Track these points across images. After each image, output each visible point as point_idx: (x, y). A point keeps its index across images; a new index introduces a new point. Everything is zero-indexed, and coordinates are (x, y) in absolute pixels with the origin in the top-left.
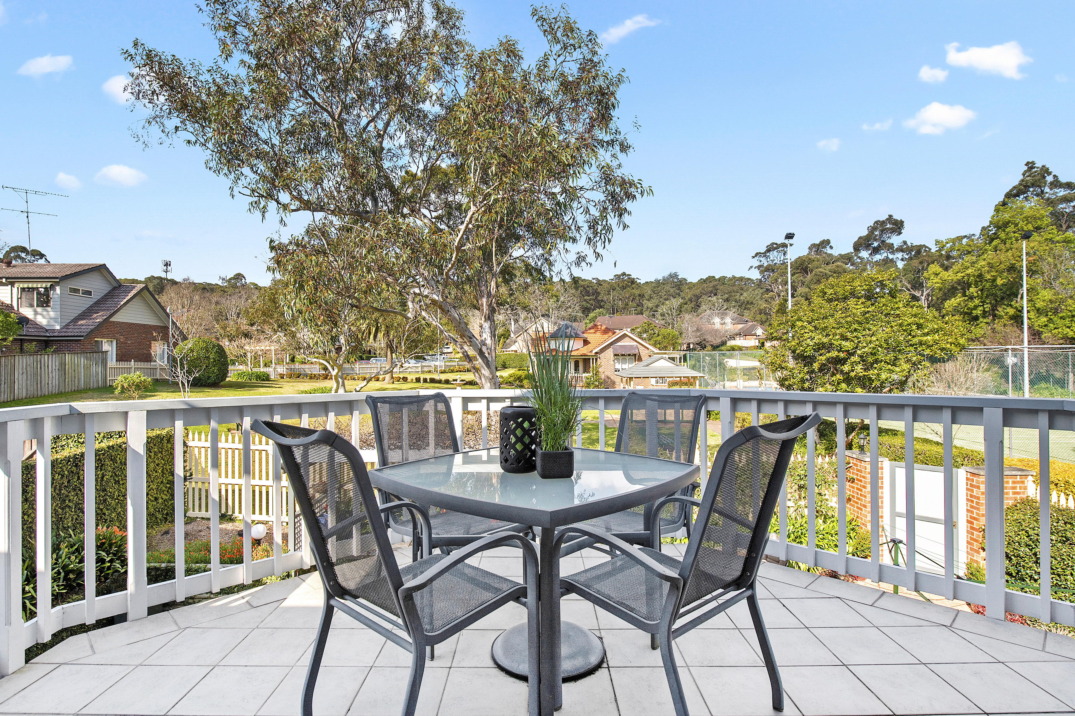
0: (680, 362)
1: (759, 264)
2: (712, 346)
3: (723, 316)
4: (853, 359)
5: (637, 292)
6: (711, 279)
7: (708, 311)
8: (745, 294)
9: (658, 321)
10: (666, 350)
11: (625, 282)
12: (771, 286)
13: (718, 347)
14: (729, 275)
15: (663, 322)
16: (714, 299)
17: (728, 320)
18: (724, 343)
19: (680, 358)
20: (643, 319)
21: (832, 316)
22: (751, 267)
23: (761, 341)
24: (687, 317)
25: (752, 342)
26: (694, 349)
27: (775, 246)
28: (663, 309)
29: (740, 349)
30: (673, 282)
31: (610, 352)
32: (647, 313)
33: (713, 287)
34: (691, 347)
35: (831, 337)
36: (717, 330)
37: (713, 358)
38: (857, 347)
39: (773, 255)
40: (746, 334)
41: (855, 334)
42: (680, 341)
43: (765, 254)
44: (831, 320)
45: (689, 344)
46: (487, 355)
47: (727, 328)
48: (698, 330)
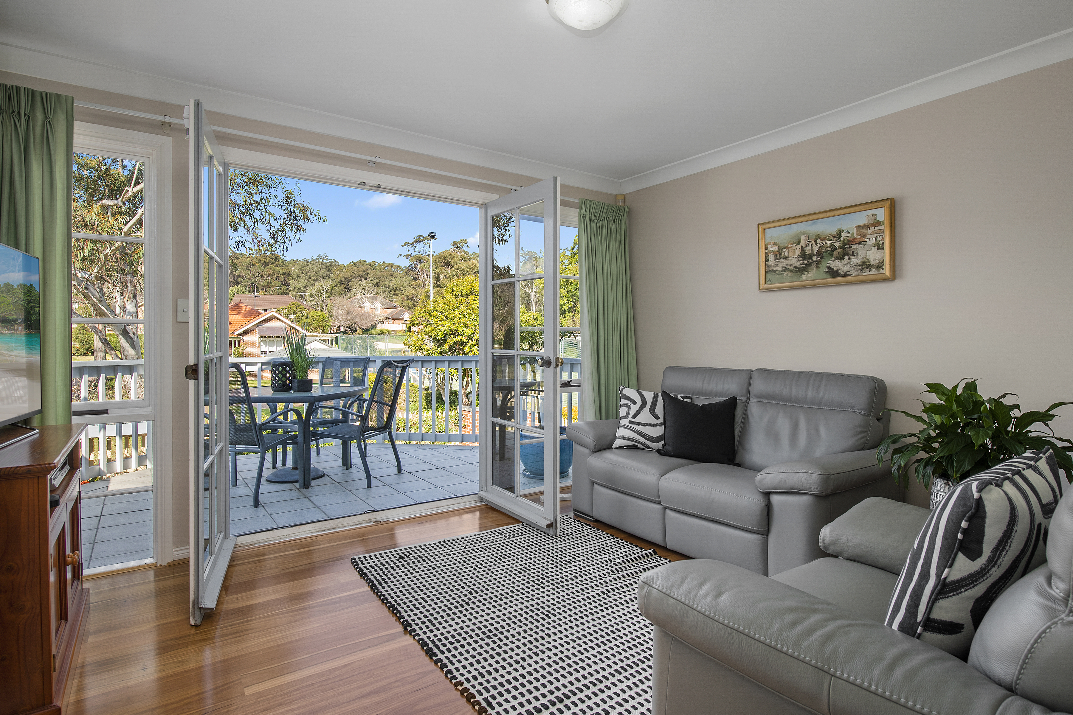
0: (332, 344)
1: (408, 253)
2: (362, 329)
3: (373, 300)
4: (471, 342)
5: (281, 270)
6: (363, 262)
7: (358, 295)
8: (394, 281)
9: (306, 302)
10: (315, 332)
11: (268, 258)
12: (417, 275)
13: (368, 330)
14: (380, 261)
15: (312, 304)
16: (364, 283)
17: (378, 304)
18: (374, 327)
19: (332, 341)
20: (291, 298)
21: (458, 308)
22: (400, 255)
23: (408, 326)
24: (338, 299)
25: (400, 326)
26: (344, 333)
27: (421, 238)
28: (311, 290)
29: (389, 333)
30: (323, 263)
31: (255, 334)
32: (294, 293)
33: (364, 271)
34: (342, 330)
35: (457, 325)
36: (367, 314)
37: (364, 341)
38: (474, 333)
39: (420, 246)
40: (395, 319)
41: (473, 323)
42: (330, 323)
43: (412, 245)
44: (458, 312)
45: (339, 327)
46: (132, 335)
47: (377, 312)
48: (348, 313)
